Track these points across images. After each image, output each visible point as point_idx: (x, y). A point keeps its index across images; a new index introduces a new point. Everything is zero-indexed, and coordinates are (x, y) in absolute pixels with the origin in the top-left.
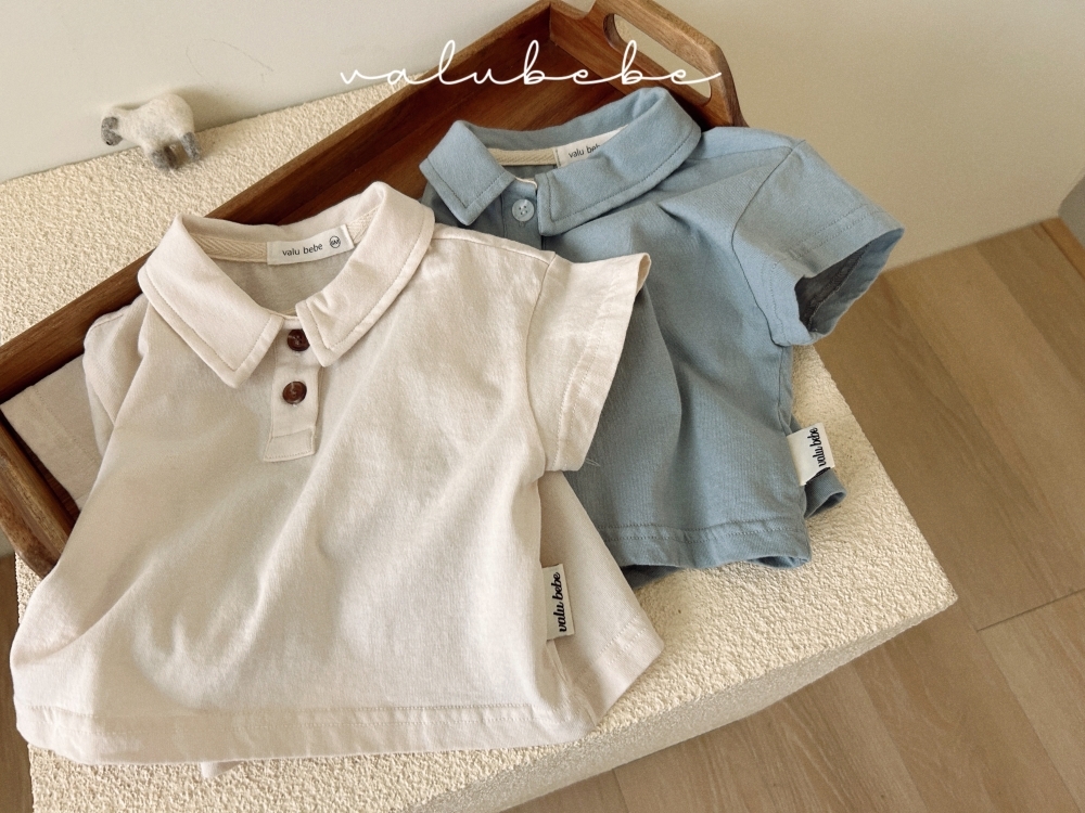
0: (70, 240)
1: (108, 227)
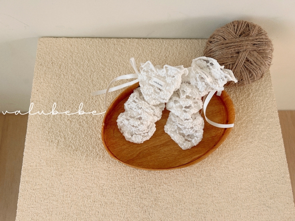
0: (60, 68)
1: (73, 67)
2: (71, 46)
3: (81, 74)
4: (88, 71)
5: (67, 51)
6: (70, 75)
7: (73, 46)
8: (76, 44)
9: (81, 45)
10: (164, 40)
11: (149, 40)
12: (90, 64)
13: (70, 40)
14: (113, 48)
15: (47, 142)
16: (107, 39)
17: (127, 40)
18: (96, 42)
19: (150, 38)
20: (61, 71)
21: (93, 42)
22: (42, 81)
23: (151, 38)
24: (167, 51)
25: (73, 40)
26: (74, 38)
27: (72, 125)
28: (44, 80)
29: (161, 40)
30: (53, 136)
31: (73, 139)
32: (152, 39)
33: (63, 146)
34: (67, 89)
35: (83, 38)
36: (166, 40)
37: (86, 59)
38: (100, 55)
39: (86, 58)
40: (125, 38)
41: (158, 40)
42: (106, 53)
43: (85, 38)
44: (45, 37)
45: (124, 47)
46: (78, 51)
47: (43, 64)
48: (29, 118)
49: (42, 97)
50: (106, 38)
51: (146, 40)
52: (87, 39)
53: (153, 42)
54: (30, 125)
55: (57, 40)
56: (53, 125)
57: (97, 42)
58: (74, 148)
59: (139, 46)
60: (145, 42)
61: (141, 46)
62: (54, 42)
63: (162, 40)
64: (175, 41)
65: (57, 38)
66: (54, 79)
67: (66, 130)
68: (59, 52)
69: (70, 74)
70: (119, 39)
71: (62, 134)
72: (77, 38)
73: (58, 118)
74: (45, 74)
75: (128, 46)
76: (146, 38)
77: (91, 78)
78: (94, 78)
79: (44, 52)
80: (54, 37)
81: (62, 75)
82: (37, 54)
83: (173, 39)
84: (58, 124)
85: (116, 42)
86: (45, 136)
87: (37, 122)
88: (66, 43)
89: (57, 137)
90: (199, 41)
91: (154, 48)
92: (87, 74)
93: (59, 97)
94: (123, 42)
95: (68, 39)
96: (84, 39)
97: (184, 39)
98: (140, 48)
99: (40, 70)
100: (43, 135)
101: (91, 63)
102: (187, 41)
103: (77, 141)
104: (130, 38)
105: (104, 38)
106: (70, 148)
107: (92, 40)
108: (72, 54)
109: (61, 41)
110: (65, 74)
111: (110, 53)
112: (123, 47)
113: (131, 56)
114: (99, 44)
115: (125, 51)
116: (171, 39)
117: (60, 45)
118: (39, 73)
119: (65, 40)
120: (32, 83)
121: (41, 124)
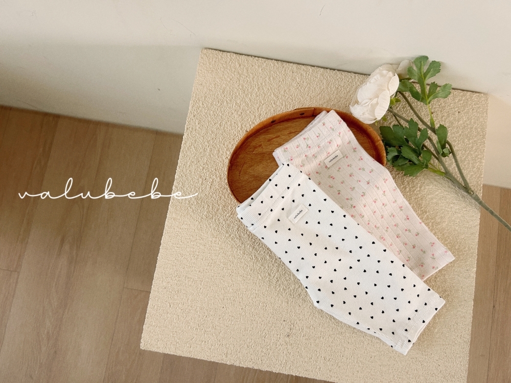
2: (240, 65)
3: (248, 105)
4: (256, 102)
6: (234, 104)
7: (242, 67)
8: (246, 65)
9: (252, 66)
11: (338, 72)
13: (239, 57)
14: (291, 76)
15: (200, 179)
16: (284, 63)
17: (309, 68)
19: (338, 70)
20: (224, 96)
21: (267, 64)
22: (201, 105)
23: (341, 71)
25: (243, 57)
28: (203, 104)
29: (353, 75)
30: (208, 174)
34: (229, 120)
38: (273, 84)
39: (256, 85)
40: (308, 65)
41: (349, 74)
42: (281, 82)
44: (209, 49)
46: (247, 74)
47: (204, 83)
48: (182, 148)
49: (199, 125)
50: (284, 61)
51: (334, 72)
52: (260, 59)
53: (342, 76)
54: (182, 156)
55: (224, 54)
56: (209, 161)
57: (272, 65)
59: (324, 78)
60: (332, 75)
61: (326, 79)
62: (220, 58)
63: (355, 74)
65: (223, 52)
66: (215, 105)
68: (224, 72)
69: (235, 102)
70: (300, 65)
72: (248, 55)
74: (206, 97)
75: (309, 76)
78: (262, 112)
79: (207, 68)
80: (220, 51)
81: (225, 102)
85: (295, 69)
86: (198, 172)
87: (191, 154)
88: (234, 60)
89: (212, 176)
91: (342, 85)
92: (254, 105)
93: (218, 128)
94: (304, 70)
95: (237, 56)
96: (257, 58)
98: (325, 82)
99: (199, 90)
100: (197, 170)
101: (261, 93)
104: (314, 66)
105: (281, 61)
107: (266, 62)
108: (240, 77)
109: (228, 58)
110: (229, 101)
111: (286, 82)
112: (303, 77)
113: (311, 90)
114: (274, 68)
115: (305, 83)
117: (226, 62)
118: (198, 95)
119: (233, 56)
120: (189, 106)
121: (196, 158)
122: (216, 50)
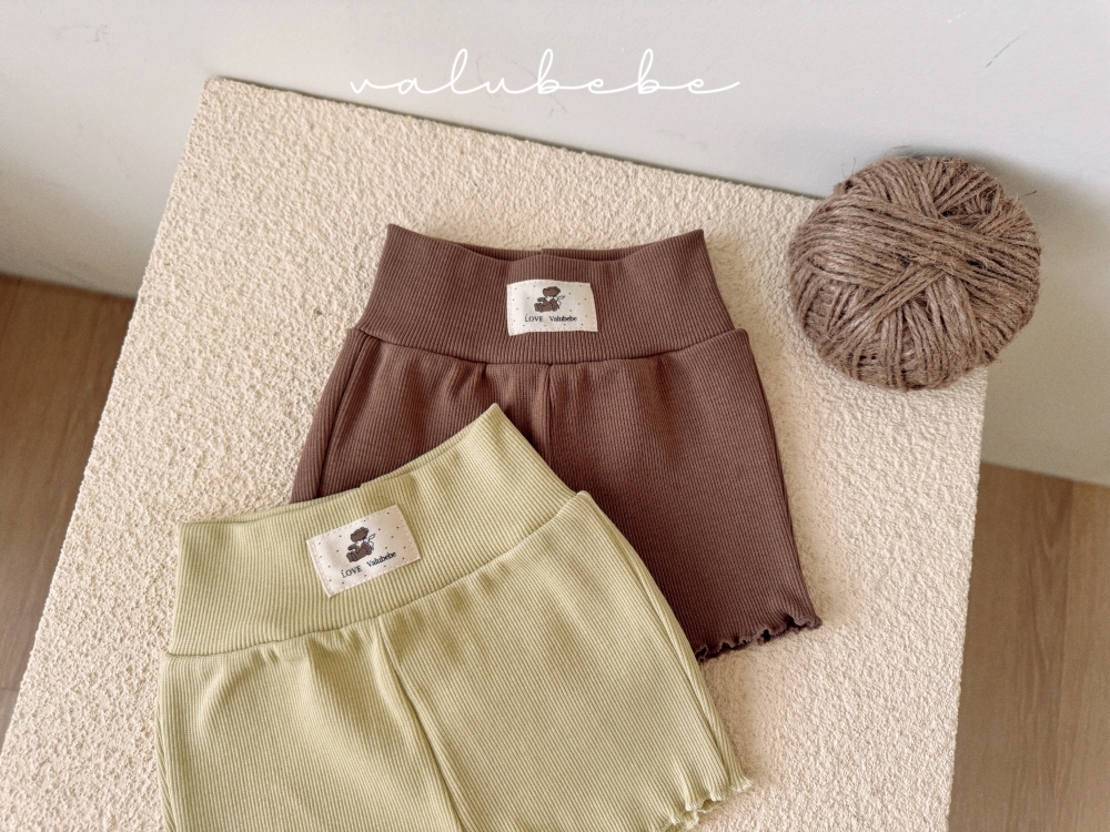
2: (312, 127)
3: (327, 237)
4: (351, 229)
5: (295, 144)
6: (287, 233)
8: (330, 125)
9: (348, 130)
10: (640, 168)
11: (589, 159)
12: (364, 206)
13: (313, 107)
14: (456, 162)
15: (167, 449)
16: (439, 128)
17: (510, 143)
18: (400, 128)
19: (591, 153)
20: (260, 211)
21: (389, 126)
22: (189, 233)
23: (598, 154)
24: (643, 211)
25: (323, 106)
26: (325, 101)
27: (260, 410)
28: (195, 232)
29: (630, 168)
30: (192, 434)
31: (254, 455)
32: (598, 158)
33: (217, 475)
34: (267, 278)
35: (358, 105)
36: (647, 169)
37: (352, 187)
38: (405, 182)
39: (354, 182)
40: (505, 135)
41: (620, 164)
42: (428, 178)
43: (367, 107)
44: (229, 79)
45: (494, 168)
46: (331, 150)
47: (204, 175)
48: (122, 356)
49: (178, 292)
50: (438, 121)
51: (579, 157)
52: (371, 111)
53: (600, 169)
54: (121, 380)
55: (268, 96)
56: (197, 397)
58: (251, 486)
59: (548, 173)
60: (572, 165)
61: (556, 175)
62: (256, 104)
63: (635, 166)
64: (679, 179)
65: (267, 90)
66: (230, 235)
67: (238, 420)
68: (266, 143)
69: (289, 228)
70: (484, 135)
71: (220, 431)
72: (339, 101)
73: (217, 376)
74: (205, 211)
76: (579, 151)
77: (356, 256)
78: (366, 259)
79: (216, 131)
80: (260, 85)
81: (262, 226)
82: (189, 136)
83: (672, 173)
84: (214, 394)
85: (469, 143)
86: (163, 428)
87: (148, 374)
88: (295, 112)
89: (202, 440)
90: (762, 196)
91: (599, 193)
92: (345, 239)
93: (234, 301)
94: (493, 147)
95: (307, 101)
96: (361, 110)
97: (712, 177)
98: (550, 182)
99: (188, 192)
100: (159, 420)
101: (368, 205)
102: (722, 189)
103: (267, 467)
104: (522, 139)
105: (431, 120)
106: (237, 486)
107: (389, 121)
108: (310, 157)
109: (281, 105)
110: (271, 225)
111: (441, 178)
112: (492, 165)
113: (511, 205)
114: (408, 139)
115: (495, 183)
116: (665, 172)
117: (272, 117)
118: (184, 206)
119: (294, 101)
120: (154, 237)
121: (159, 385)
122: (249, 83)
